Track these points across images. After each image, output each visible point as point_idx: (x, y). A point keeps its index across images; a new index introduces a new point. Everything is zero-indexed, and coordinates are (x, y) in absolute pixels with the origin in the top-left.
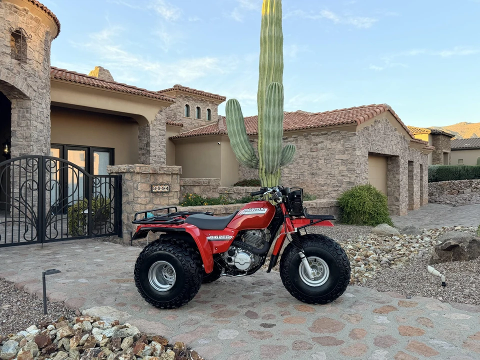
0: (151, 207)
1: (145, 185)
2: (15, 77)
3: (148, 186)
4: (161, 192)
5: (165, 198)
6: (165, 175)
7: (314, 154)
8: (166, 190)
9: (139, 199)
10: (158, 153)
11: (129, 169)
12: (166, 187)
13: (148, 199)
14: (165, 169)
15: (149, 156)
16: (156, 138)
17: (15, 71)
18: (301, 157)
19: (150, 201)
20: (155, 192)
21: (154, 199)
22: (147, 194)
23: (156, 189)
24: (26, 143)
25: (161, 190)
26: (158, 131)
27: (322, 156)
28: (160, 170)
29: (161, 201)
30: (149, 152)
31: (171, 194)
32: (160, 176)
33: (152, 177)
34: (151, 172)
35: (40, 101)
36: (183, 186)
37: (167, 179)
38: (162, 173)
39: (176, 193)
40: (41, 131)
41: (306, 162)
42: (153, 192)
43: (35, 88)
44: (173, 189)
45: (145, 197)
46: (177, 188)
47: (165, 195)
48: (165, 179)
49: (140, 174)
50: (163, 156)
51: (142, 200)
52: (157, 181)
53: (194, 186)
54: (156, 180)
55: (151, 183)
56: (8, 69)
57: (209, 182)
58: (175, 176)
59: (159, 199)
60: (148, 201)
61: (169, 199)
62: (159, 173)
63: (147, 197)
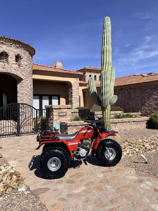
0: (59, 121)
1: (56, 113)
2: (17, 72)
6: (64, 109)
7: (143, 95)
10: (76, 96)
13: (57, 118)
14: (64, 106)
15: (72, 98)
16: (75, 90)
17: (17, 70)
18: (137, 96)
21: (60, 118)
24: (22, 96)
26: (76, 87)
27: (147, 96)
30: (72, 96)
33: (59, 109)
35: (27, 80)
36: (74, 112)
39: (69, 116)
40: (28, 91)
41: (140, 99)
43: (25, 75)
44: (68, 114)
45: (56, 117)
46: (70, 113)
47: (65, 116)
49: (54, 109)
50: (78, 97)
51: (55, 119)
54: (61, 111)
55: (58, 112)
56: (15, 69)
58: (69, 109)
59: (62, 118)
61: (66, 118)
62: (62, 108)
63: (57, 117)
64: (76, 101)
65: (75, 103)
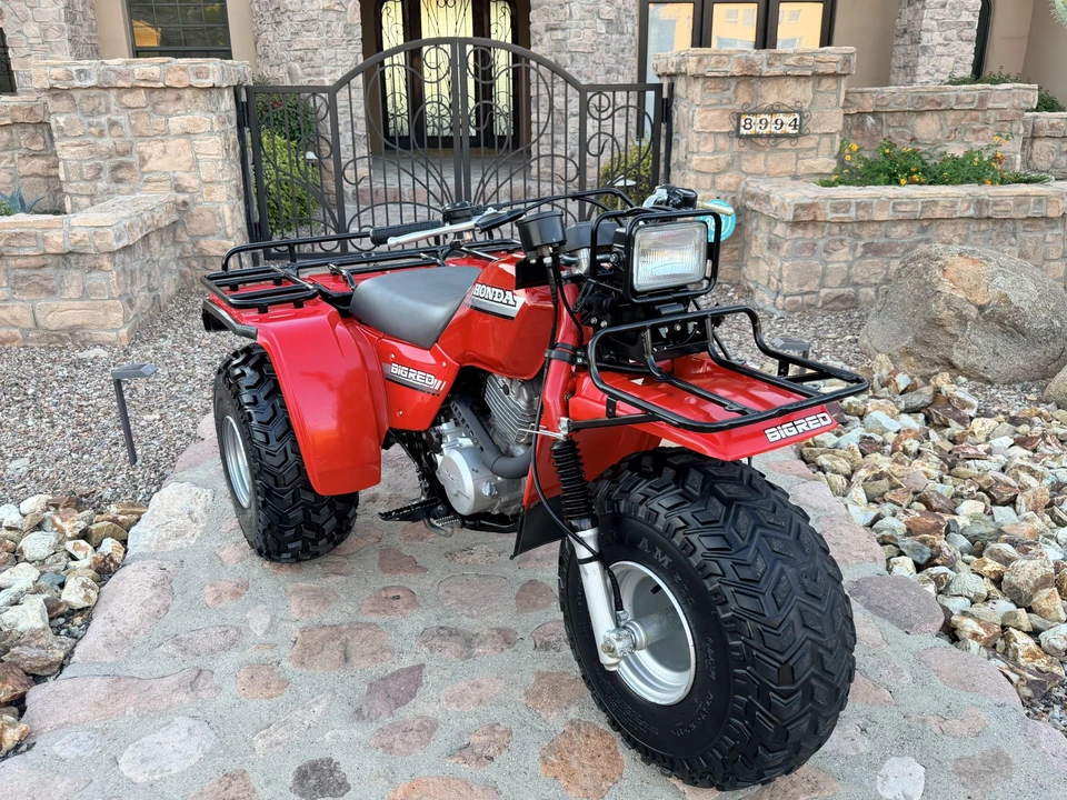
0: (732, 180)
1: (717, 113)
3: (727, 116)
4: (769, 136)
5: (784, 154)
6: (791, 82)
8: (790, 130)
9: (695, 157)
11: (679, 64)
12: (788, 119)
13: (723, 158)
14: (790, 61)
15: (924, 7)
19: (730, 165)
20: (748, 136)
21: (744, 156)
22: (722, 142)
23: (756, 125)
25: (771, 129)
28: (769, 65)
29: (769, 163)
31: (806, 143)
32: (769, 85)
33: (743, 87)
34: (736, 71)
36: (874, 114)
37: (796, 93)
38: (777, 72)
39: (826, 140)
42: (740, 137)
44: (815, 126)
45: (715, 151)
46: (835, 121)
47: (786, 144)
48: (788, 92)
49: (701, 81)
51: (703, 160)
52: (760, 101)
53: (921, 113)
54: (755, 96)
55: (737, 106)
57: (983, 100)
58: (827, 84)
59: (761, 156)
60: (722, 165)
61: (798, 159)
62: (766, 71)
63: (722, 151)
64: (952, 34)
65: (939, 50)
